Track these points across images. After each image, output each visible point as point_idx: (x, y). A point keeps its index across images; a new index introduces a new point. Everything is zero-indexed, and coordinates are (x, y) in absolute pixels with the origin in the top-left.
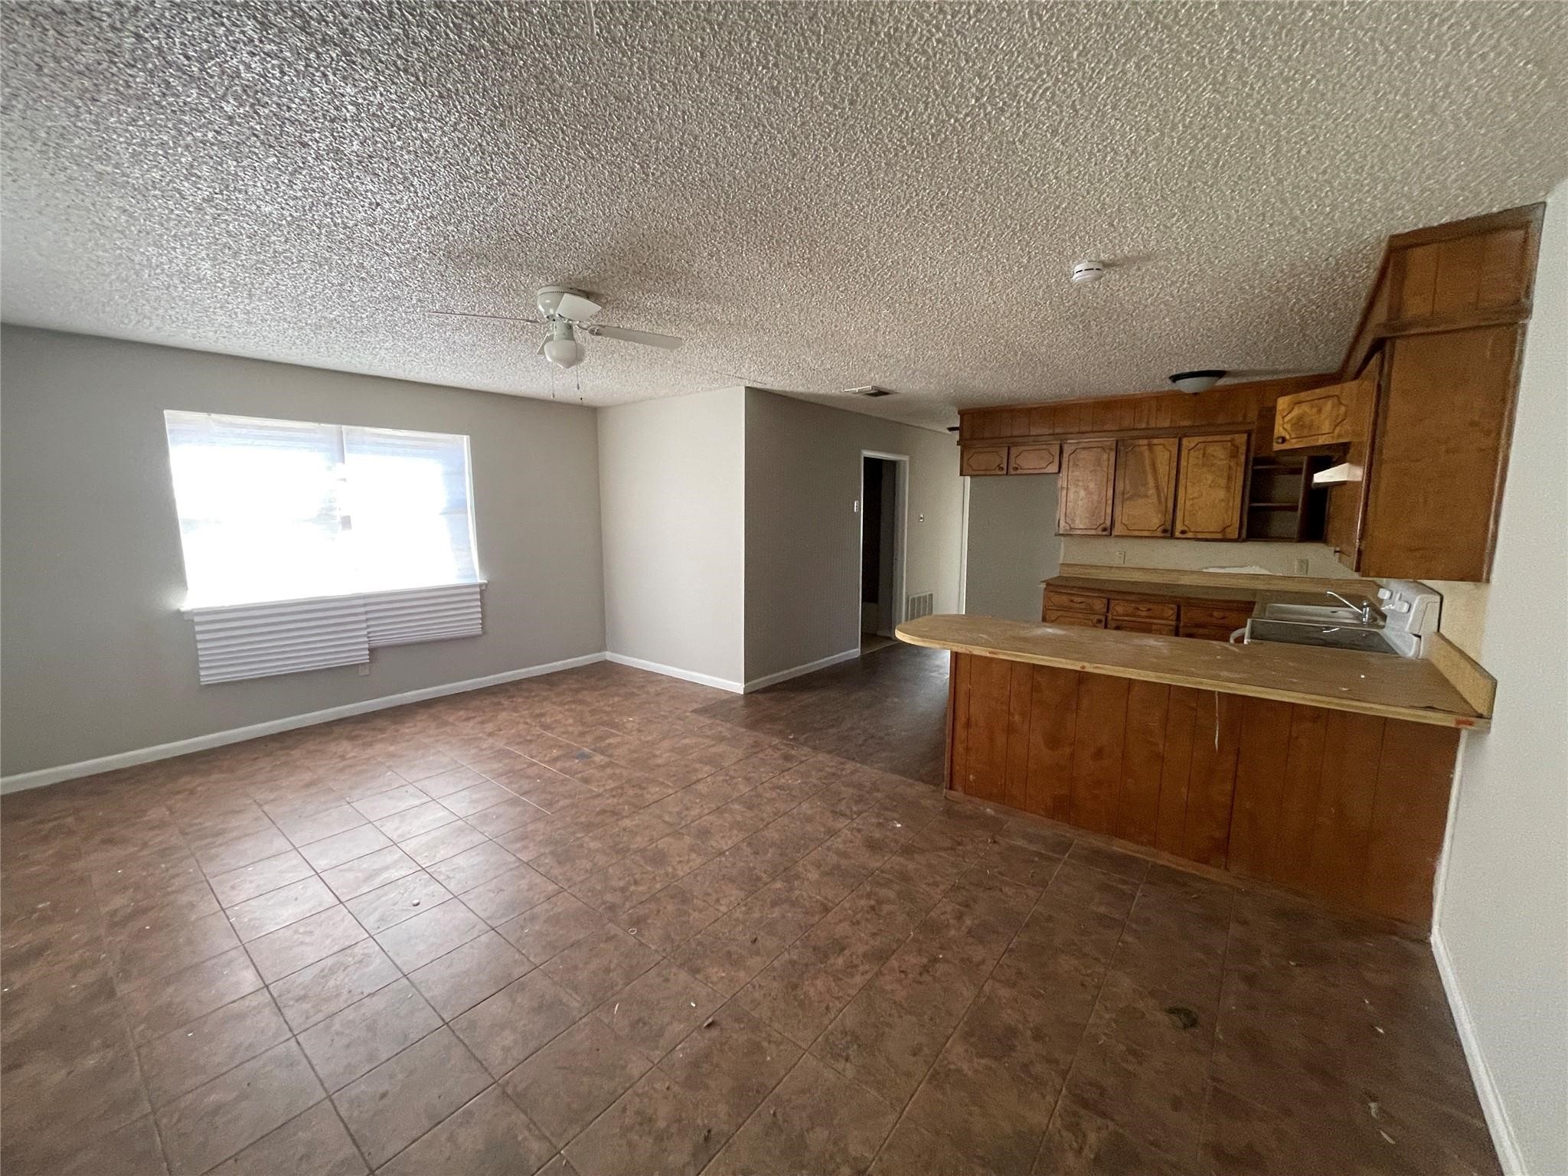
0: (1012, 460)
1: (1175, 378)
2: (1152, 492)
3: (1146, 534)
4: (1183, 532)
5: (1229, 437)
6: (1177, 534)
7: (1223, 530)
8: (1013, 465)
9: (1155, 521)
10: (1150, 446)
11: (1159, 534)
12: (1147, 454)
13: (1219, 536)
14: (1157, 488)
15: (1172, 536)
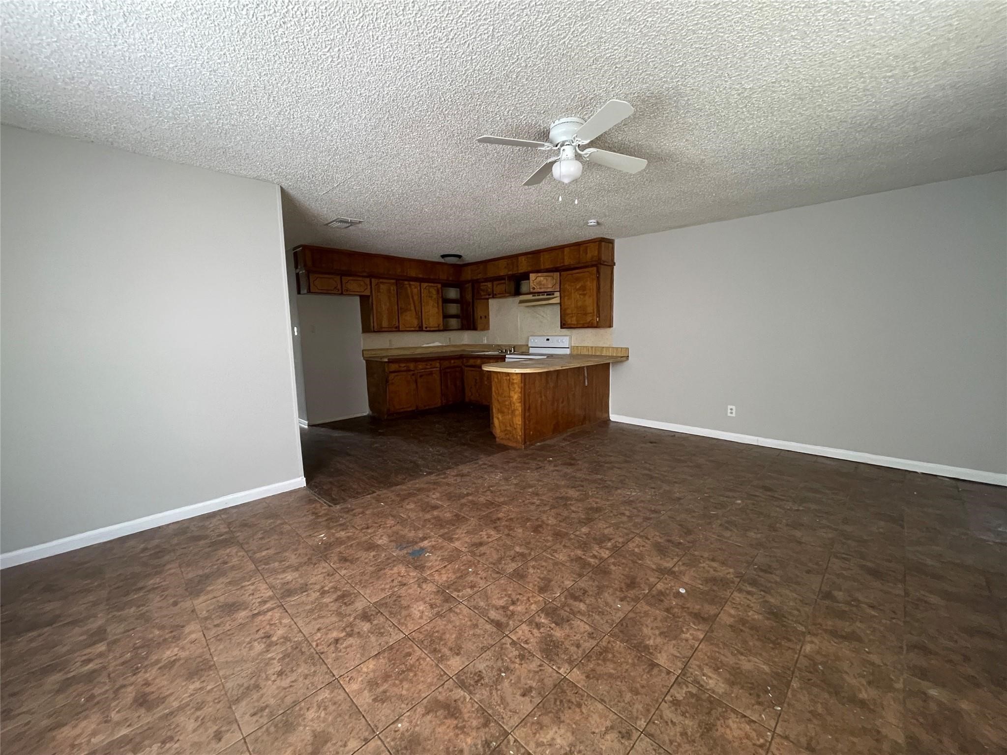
0: (344, 286)
1: (443, 256)
2: (413, 308)
3: (413, 329)
4: (426, 328)
5: (436, 285)
6: (424, 329)
7: (438, 326)
8: (344, 288)
9: (415, 322)
10: (410, 285)
11: (417, 329)
12: (409, 288)
13: (437, 329)
14: (415, 307)
15: (422, 330)
